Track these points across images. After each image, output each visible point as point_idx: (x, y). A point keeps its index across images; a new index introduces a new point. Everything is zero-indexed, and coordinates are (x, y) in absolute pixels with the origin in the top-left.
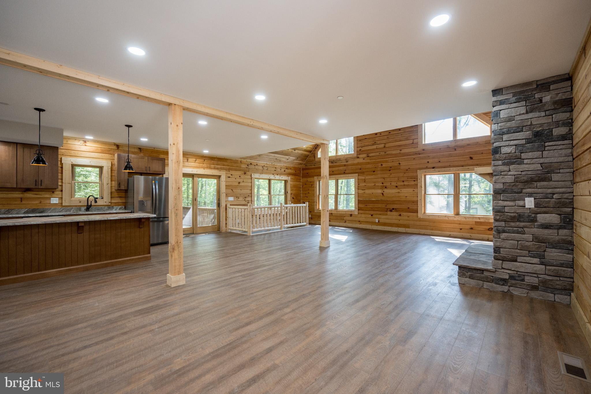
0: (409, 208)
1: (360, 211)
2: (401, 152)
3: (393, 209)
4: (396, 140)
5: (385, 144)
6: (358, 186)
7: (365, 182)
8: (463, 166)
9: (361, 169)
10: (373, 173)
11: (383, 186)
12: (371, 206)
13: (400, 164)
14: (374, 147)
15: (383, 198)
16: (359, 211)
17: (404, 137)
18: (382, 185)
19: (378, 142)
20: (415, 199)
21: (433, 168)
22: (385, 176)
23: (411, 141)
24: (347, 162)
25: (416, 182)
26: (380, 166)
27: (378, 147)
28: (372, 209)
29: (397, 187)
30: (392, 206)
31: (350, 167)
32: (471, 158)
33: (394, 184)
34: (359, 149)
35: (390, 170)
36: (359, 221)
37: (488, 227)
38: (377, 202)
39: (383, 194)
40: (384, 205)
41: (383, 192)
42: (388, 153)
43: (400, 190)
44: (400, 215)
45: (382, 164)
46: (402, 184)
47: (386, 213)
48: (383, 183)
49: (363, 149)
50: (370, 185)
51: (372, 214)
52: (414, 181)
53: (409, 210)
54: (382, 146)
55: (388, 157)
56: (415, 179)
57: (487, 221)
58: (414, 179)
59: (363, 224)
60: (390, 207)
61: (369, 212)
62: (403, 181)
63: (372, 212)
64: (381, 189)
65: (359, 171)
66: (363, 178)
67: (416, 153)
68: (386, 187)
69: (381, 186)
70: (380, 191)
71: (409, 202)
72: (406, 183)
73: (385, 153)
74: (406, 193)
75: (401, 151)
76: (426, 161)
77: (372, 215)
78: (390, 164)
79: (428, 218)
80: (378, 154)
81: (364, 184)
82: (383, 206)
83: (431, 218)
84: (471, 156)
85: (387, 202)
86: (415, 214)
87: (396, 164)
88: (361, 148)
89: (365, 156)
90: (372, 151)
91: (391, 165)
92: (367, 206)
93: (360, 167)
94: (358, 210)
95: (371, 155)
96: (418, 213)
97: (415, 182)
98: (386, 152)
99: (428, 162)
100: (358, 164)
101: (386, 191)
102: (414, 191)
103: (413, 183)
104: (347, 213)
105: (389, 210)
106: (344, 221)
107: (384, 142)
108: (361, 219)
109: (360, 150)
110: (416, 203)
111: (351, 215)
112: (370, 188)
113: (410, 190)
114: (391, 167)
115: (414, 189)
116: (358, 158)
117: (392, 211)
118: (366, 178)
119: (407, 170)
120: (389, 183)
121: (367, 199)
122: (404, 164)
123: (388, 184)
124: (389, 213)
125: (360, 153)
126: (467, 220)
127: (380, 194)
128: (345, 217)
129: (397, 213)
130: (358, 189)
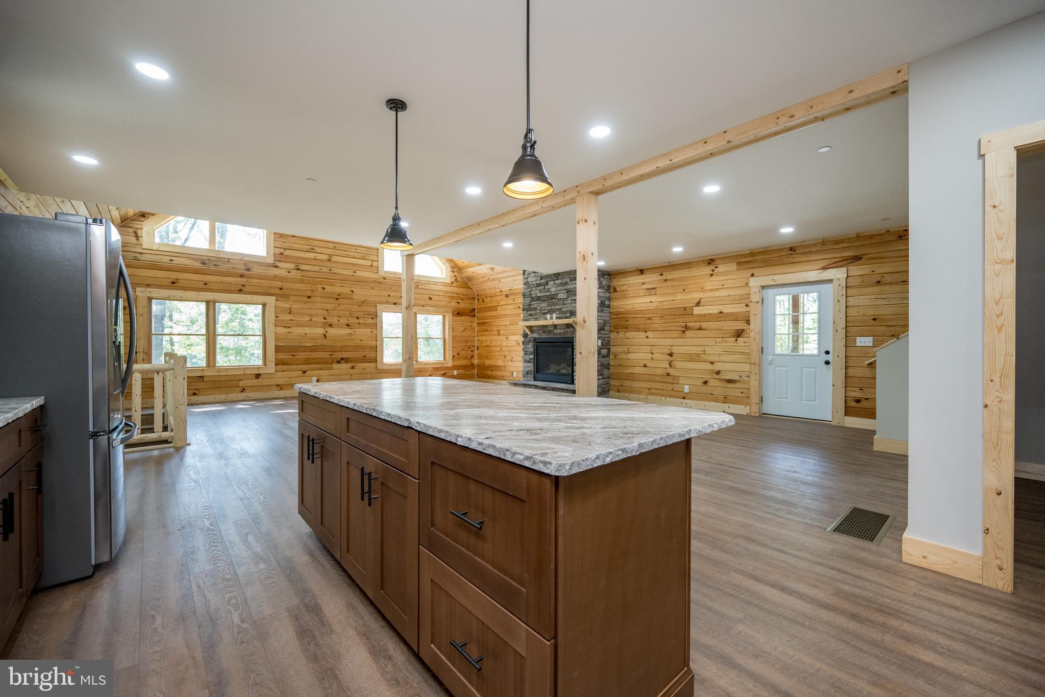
0: (364, 356)
1: (281, 367)
2: (354, 274)
3: (342, 359)
4: (348, 255)
5: (330, 255)
6: (275, 320)
7: (289, 313)
8: (423, 306)
9: (281, 289)
10: (306, 299)
11: (326, 323)
12: (303, 355)
13: (352, 291)
14: (311, 255)
15: (325, 342)
16: (278, 366)
17: (359, 254)
18: (324, 320)
19: (319, 250)
20: (373, 343)
21: (395, 304)
22: (330, 306)
23: (369, 263)
24: (248, 270)
25: (375, 319)
26: (322, 290)
27: (316, 258)
28: (307, 362)
29: (348, 325)
30: (339, 355)
31: (257, 281)
32: (430, 299)
33: (344, 321)
34: (278, 251)
35: (337, 299)
36: (278, 385)
37: (443, 372)
38: (313, 349)
39: (325, 336)
40: (326, 353)
41: (325, 333)
42: (334, 270)
43: (353, 330)
44: (353, 367)
45: (325, 287)
46: (356, 321)
47: (329, 365)
48: (325, 318)
49: (287, 253)
50: (302, 319)
51: (304, 370)
52: (373, 318)
53: (365, 360)
54: (325, 257)
55: (334, 278)
56: (375, 316)
57: (442, 366)
58: (372, 316)
59: (286, 389)
60: (337, 357)
61: (301, 366)
62: (358, 318)
63: (304, 367)
64: (322, 327)
65: (279, 292)
66: (289, 306)
67: (375, 281)
68: (330, 325)
69: (323, 323)
70: (320, 331)
71: (364, 348)
72: (361, 321)
73: (330, 270)
74: (362, 333)
75: (355, 272)
76: (387, 294)
77: (304, 372)
78: (337, 289)
79: (388, 368)
80: (317, 269)
81: (289, 317)
82: (326, 355)
83: (392, 367)
84: (431, 296)
85: (332, 349)
86: (373, 365)
87: (346, 290)
88: (282, 250)
89: (291, 266)
90: (307, 261)
91: (339, 291)
92: (295, 357)
93: (279, 284)
94: (276, 365)
95: (302, 267)
96: (377, 362)
97: (374, 321)
98: (332, 269)
99: (389, 296)
100: (275, 278)
101: (331, 331)
102: (372, 333)
103: (371, 321)
104: (247, 372)
105: (335, 360)
106: (239, 389)
107: (329, 251)
108: (281, 381)
109: (282, 254)
110: (375, 349)
111: (258, 376)
112: (299, 325)
113: (368, 331)
114: (339, 295)
115: (372, 330)
116: (277, 267)
117: (340, 363)
118: (292, 307)
119: (363, 302)
120: (337, 319)
121: (296, 344)
122: (360, 293)
123: (334, 320)
124: (335, 366)
125: (281, 259)
126: (427, 366)
127: (319, 336)
128: (240, 380)
129: (349, 365)
130: (275, 326)
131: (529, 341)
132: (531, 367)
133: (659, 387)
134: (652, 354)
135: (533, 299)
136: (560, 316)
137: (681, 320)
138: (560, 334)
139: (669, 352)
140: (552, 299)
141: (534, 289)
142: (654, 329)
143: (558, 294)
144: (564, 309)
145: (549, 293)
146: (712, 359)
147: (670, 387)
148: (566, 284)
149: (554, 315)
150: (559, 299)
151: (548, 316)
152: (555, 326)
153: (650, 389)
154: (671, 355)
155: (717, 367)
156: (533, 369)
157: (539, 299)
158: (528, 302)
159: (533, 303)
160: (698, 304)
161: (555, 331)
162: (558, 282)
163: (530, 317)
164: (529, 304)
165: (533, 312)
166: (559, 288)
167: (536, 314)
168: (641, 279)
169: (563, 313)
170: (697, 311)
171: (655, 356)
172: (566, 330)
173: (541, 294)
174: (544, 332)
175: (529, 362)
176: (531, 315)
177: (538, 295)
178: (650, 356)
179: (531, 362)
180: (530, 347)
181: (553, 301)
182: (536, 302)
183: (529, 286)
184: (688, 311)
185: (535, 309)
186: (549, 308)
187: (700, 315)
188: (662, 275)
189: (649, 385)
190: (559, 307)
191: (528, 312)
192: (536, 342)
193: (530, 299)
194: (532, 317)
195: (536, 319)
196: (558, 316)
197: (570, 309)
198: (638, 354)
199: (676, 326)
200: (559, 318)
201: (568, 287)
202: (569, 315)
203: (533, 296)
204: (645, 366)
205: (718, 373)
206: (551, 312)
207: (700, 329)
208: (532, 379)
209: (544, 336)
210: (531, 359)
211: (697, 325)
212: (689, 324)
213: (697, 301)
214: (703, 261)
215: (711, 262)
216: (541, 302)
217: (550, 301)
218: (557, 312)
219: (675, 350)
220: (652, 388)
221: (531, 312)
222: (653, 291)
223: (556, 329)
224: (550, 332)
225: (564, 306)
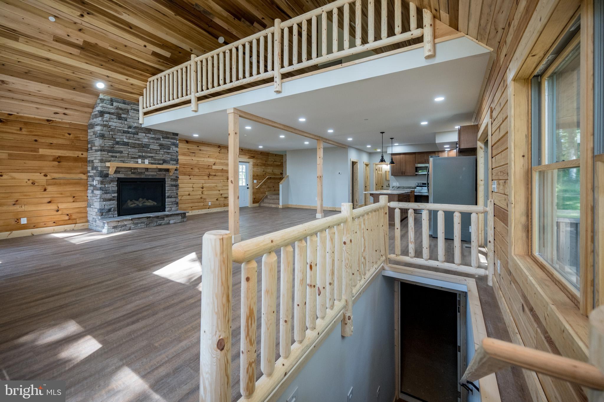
131: (112, 181)
132: (114, 204)
133: (197, 205)
134: (193, 188)
135: (118, 143)
136: (152, 162)
137: (207, 171)
138: (152, 175)
139: (202, 186)
140: (143, 147)
141: (119, 134)
142: (194, 175)
143: (150, 145)
144: (157, 157)
145: (140, 142)
146: (220, 188)
147: (202, 204)
148: (159, 139)
149: (147, 161)
150: (151, 149)
151: (140, 161)
152: (147, 169)
153: (192, 207)
154: (202, 188)
155: (221, 192)
156: (116, 206)
157: (126, 144)
158: (110, 144)
159: (117, 146)
160: (214, 164)
161: (146, 173)
162: (150, 136)
163: (112, 159)
164: (111, 146)
165: (118, 155)
166: (151, 141)
167: (122, 157)
168: (187, 146)
169: (155, 160)
170: (214, 167)
171: (195, 189)
172: (158, 173)
173: (130, 141)
174: (133, 173)
175: (110, 200)
176: (112, 157)
177: (125, 140)
178: (192, 189)
179: (113, 200)
180: (113, 187)
181: (144, 149)
182: (123, 147)
183: (111, 130)
184: (210, 167)
185: (121, 152)
186: (140, 154)
187: (215, 169)
188: (198, 147)
189: (191, 205)
190: (152, 155)
191: (110, 154)
192: (121, 182)
193: (113, 142)
194: (117, 159)
195: (123, 162)
196: (150, 161)
197: (163, 158)
198: (185, 188)
199: (205, 174)
200: (152, 164)
201: (161, 142)
202: (162, 162)
203: (118, 140)
204: (189, 195)
205: (221, 195)
206: (143, 158)
207: (215, 176)
208: (116, 215)
209: (133, 176)
210: (113, 197)
211: (214, 174)
212: (211, 173)
213: (214, 163)
214: (216, 145)
215: (219, 147)
216: (130, 147)
217: (141, 149)
218: (150, 159)
219: (205, 185)
220: (193, 206)
221: (114, 154)
222: (194, 154)
223: (148, 171)
224: (141, 173)
225: (157, 155)
